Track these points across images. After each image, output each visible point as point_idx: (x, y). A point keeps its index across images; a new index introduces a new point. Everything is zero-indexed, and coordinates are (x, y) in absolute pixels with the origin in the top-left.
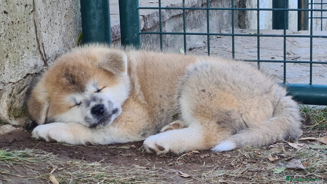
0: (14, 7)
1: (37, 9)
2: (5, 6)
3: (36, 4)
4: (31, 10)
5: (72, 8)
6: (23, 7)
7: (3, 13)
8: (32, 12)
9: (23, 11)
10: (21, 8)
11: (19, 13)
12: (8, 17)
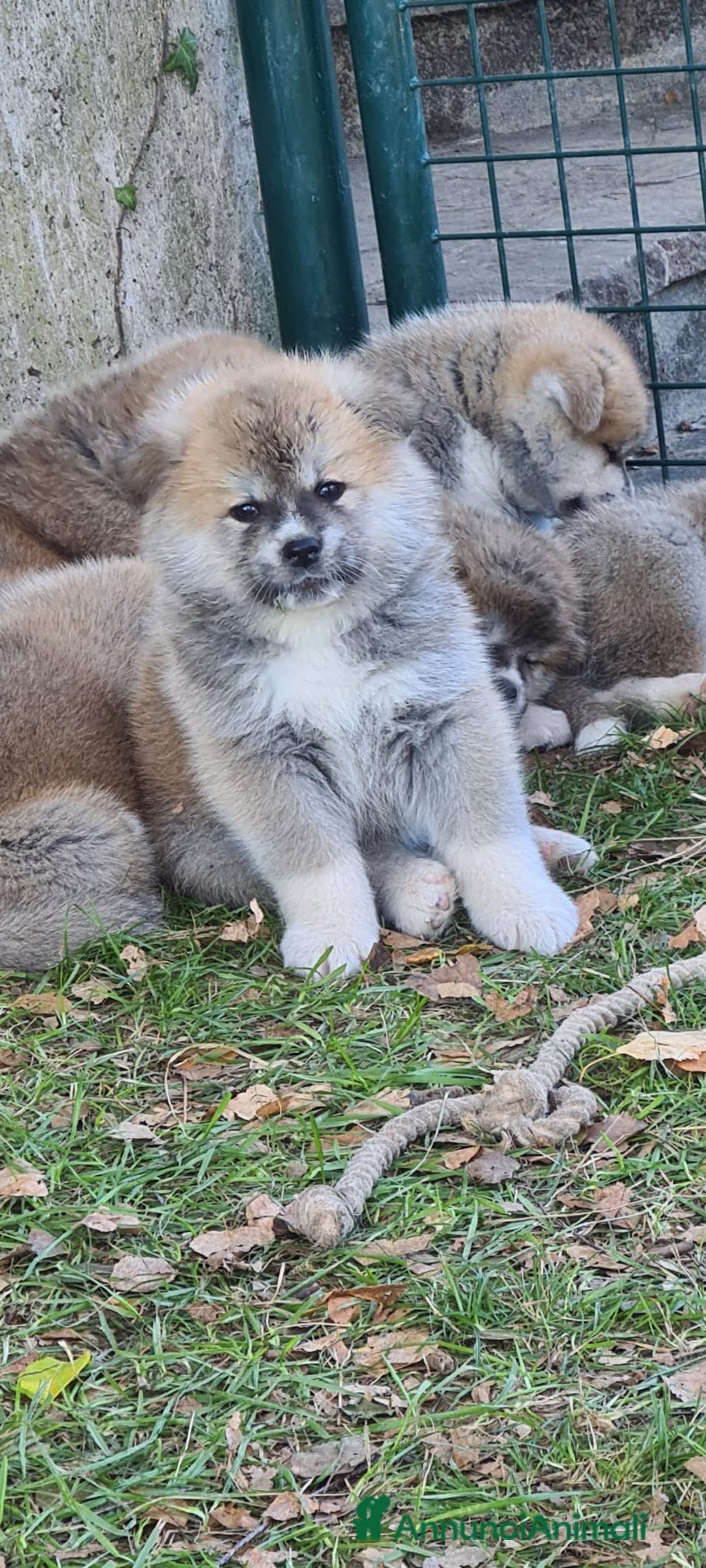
0: (59, 351)
1: (132, 346)
2: (31, 356)
3: (126, 333)
4: (114, 351)
5: (255, 323)
6: (88, 348)
7: (27, 374)
8: (116, 356)
9: (89, 360)
10: (81, 350)
11: (74, 368)
12: (41, 385)
